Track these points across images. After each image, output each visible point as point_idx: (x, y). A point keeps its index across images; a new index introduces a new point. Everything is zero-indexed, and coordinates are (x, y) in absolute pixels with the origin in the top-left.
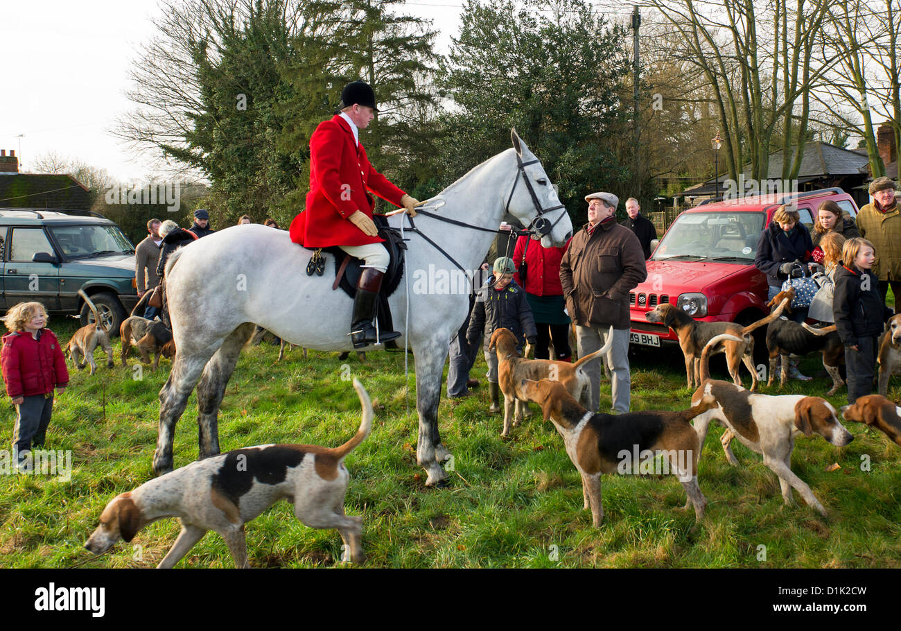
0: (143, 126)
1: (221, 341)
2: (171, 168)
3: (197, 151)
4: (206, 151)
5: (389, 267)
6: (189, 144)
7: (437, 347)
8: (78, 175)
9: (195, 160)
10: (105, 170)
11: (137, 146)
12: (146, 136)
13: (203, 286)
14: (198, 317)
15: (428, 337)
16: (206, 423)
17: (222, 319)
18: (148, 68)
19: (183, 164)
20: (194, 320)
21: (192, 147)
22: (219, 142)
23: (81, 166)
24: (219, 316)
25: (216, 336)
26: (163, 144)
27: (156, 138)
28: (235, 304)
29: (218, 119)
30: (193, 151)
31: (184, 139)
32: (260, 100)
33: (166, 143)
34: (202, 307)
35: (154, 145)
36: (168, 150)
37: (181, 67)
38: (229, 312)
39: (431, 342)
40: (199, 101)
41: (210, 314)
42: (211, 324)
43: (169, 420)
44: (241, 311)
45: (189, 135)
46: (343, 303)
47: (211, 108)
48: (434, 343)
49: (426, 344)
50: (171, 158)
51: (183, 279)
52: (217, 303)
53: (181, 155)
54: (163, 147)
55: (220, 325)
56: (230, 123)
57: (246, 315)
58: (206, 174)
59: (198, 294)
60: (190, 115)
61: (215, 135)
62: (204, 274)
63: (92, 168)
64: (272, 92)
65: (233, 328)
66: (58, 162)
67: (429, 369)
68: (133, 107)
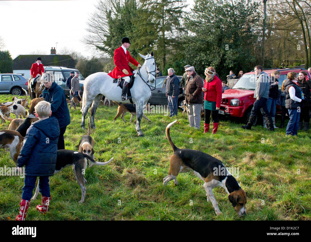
0: (91, 40)
1: (94, 98)
2: (99, 53)
3: (107, 47)
4: (109, 48)
5: (130, 81)
6: (105, 45)
7: (140, 103)
8: (72, 55)
9: (106, 50)
10: (80, 53)
11: (89, 46)
12: (91, 43)
13: (91, 85)
14: (90, 91)
15: (138, 100)
16: (92, 118)
17: (95, 92)
18: (93, 21)
19: (102, 52)
20: (89, 92)
21: (105, 46)
22: (113, 45)
23: (73, 52)
24: (94, 91)
25: (93, 96)
26: (96, 45)
27: (94, 43)
28: (98, 89)
29: (114, 37)
30: (105, 47)
31: (103, 44)
32: (127, 30)
33: (97, 45)
34: (91, 89)
35: (94, 45)
36: (98, 47)
37: (103, 20)
38: (96, 91)
39: (139, 101)
40: (108, 31)
41: (92, 91)
42: (92, 93)
43: (84, 115)
44: (99, 91)
45: (104, 42)
46: (120, 90)
47: (111, 33)
48: (140, 102)
49: (138, 102)
50: (99, 50)
51: (87, 83)
52: (94, 89)
53: (102, 49)
54: (96, 46)
55: (94, 94)
56: (117, 38)
57: (100, 92)
58: (109, 55)
59: (90, 86)
60: (105, 36)
61: (112, 42)
62: (91, 82)
63: (77, 52)
64: (131, 28)
65: (97, 95)
66: (67, 51)
67: (139, 108)
68: (88, 33)
